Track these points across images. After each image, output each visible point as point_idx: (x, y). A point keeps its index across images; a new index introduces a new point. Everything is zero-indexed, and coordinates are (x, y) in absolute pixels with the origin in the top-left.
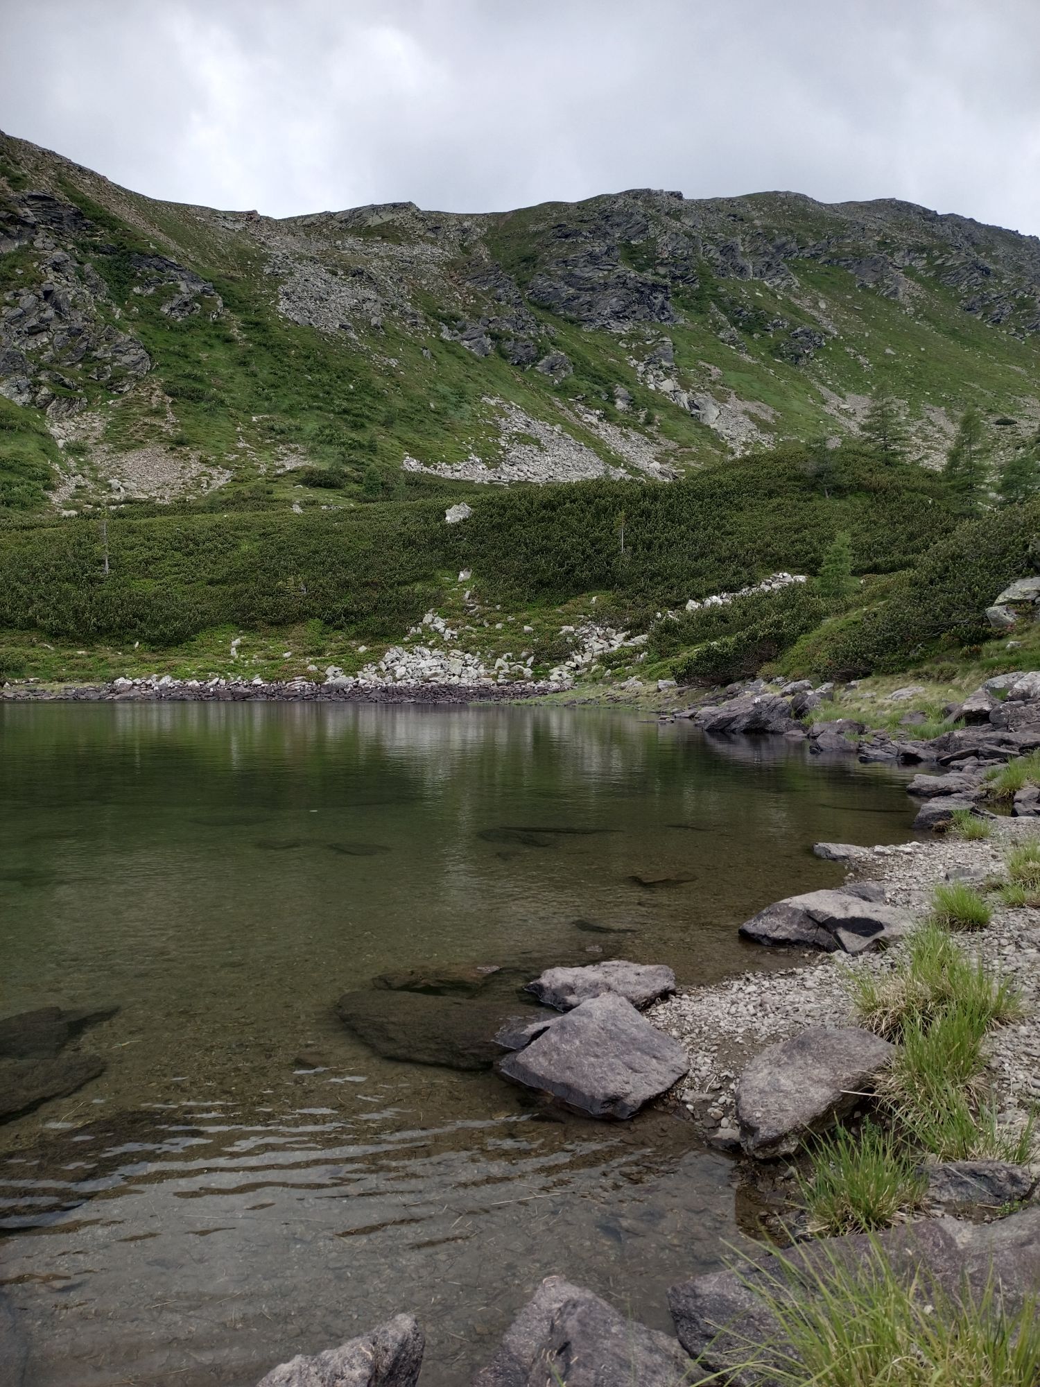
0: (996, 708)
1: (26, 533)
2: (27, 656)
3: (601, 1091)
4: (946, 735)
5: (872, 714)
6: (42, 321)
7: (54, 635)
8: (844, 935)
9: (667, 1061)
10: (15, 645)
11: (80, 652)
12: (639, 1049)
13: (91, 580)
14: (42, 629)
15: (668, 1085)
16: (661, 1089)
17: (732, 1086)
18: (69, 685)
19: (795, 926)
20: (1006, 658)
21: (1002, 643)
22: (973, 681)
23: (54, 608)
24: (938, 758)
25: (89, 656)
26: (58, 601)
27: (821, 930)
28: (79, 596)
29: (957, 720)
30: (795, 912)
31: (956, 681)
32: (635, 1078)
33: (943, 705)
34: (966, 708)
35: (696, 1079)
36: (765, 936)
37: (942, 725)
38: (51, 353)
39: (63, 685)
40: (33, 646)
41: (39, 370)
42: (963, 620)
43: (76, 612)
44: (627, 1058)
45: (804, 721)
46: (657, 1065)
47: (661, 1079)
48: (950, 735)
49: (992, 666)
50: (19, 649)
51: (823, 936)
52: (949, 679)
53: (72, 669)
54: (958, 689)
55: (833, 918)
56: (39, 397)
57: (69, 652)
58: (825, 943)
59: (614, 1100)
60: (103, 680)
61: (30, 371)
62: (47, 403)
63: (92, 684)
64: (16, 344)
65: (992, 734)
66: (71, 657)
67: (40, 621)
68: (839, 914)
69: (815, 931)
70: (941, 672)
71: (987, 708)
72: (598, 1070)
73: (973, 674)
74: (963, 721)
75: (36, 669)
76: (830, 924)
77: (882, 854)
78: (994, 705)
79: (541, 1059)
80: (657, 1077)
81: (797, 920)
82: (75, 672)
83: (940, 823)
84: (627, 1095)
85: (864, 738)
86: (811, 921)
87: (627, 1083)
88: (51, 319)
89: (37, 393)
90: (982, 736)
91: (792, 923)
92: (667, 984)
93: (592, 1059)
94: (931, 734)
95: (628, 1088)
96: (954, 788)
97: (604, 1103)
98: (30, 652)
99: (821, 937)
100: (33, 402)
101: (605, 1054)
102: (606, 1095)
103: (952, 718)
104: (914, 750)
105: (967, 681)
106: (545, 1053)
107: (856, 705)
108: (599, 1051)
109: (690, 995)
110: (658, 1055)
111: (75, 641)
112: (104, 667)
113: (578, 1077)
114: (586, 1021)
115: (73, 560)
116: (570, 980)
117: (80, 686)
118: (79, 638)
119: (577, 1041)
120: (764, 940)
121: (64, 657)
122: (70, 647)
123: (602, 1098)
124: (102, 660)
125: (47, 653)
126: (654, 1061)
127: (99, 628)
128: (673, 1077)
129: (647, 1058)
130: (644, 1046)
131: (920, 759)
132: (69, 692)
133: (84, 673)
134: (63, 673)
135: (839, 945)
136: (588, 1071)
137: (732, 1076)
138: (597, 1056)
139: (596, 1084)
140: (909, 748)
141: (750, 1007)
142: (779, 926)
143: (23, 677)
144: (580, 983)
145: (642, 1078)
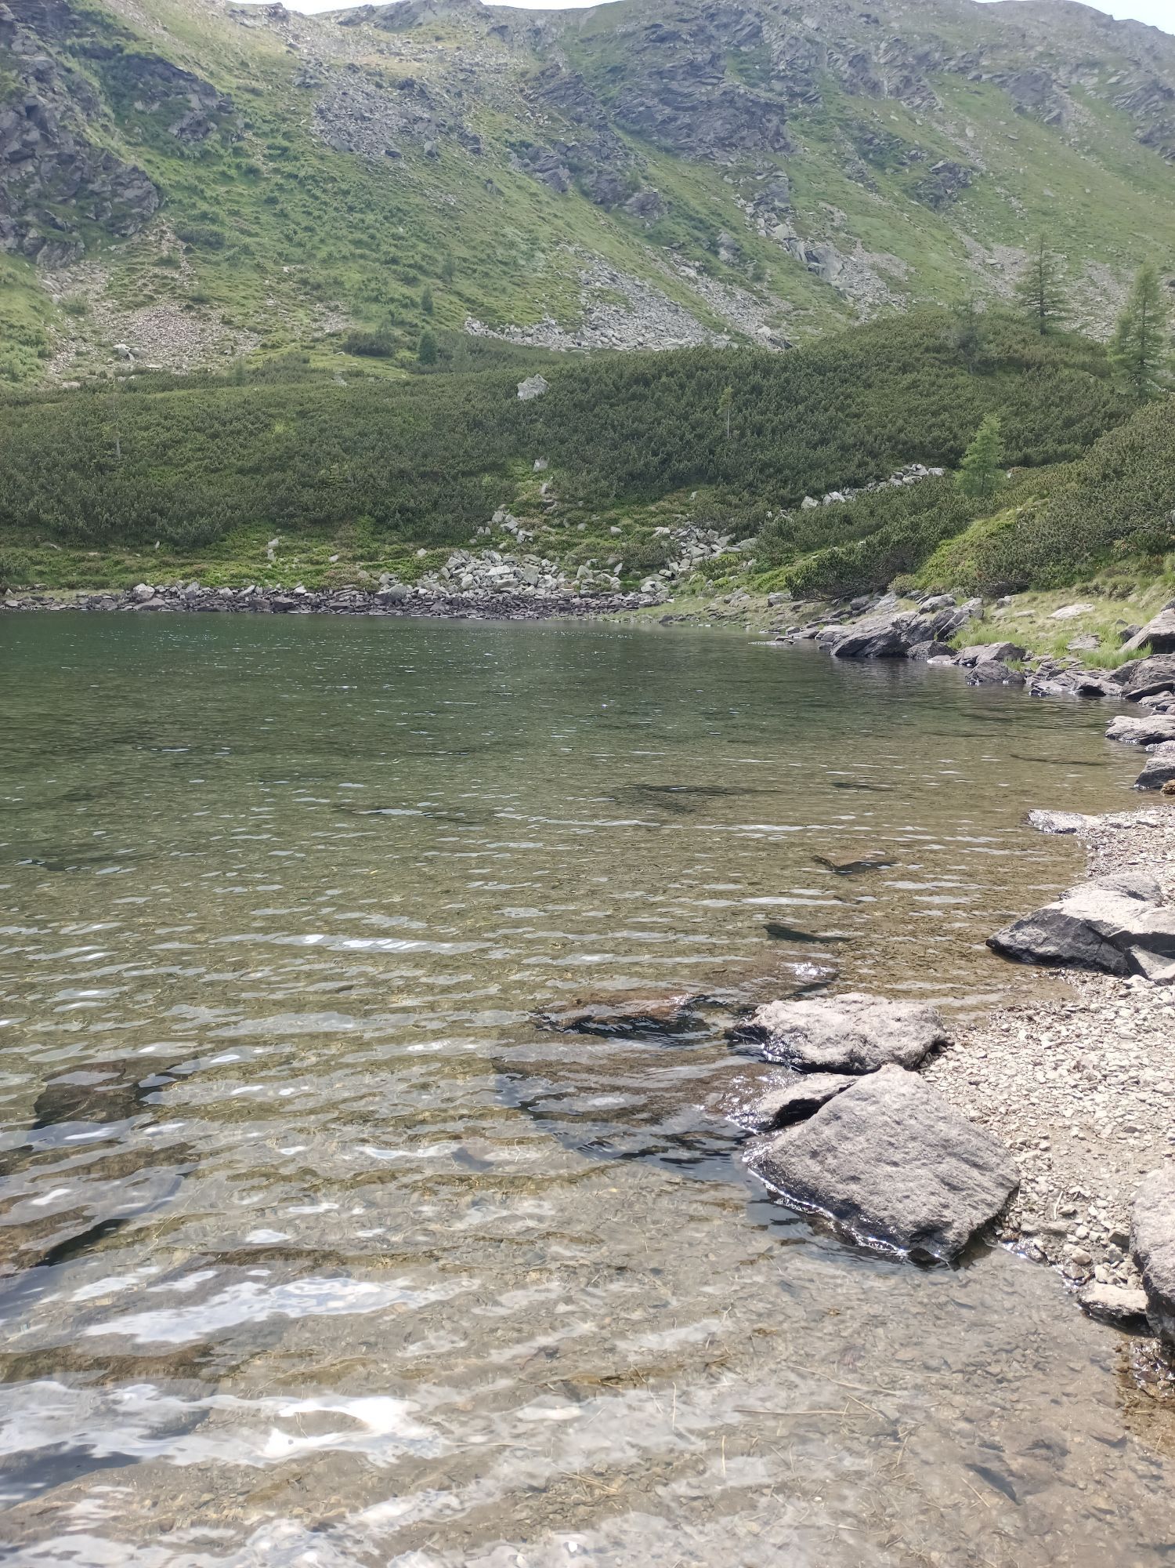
1: (20, 409)
2: (30, 558)
3: (911, 1218)
4: (1130, 663)
5: (1033, 637)
6: (25, 144)
7: (61, 534)
8: (1142, 957)
9: (992, 1170)
10: (16, 545)
11: (91, 554)
12: (950, 1154)
13: (101, 468)
14: (47, 525)
15: (999, 1206)
16: (991, 1213)
17: (1092, 1211)
18: (82, 593)
19: (1069, 940)
22: (1154, 598)
23: (59, 501)
24: (1124, 693)
25: (103, 559)
26: (64, 492)
27: (1105, 947)
28: (87, 488)
29: (1142, 646)
30: (1070, 921)
31: (1132, 598)
32: (952, 1198)
33: (1122, 628)
34: (1153, 630)
35: (1035, 1197)
36: (1027, 951)
37: (1122, 651)
38: (38, 185)
39: (74, 593)
40: (37, 546)
41: (25, 207)
42: (1143, 524)
43: (84, 505)
44: (943, 1168)
45: (951, 644)
46: (979, 1177)
47: (989, 1198)
48: (1136, 665)
50: (21, 550)
51: (1113, 958)
53: (83, 573)
54: (1133, 607)
55: (1126, 933)
56: (26, 241)
57: (80, 553)
58: (1113, 964)
59: (929, 1232)
60: (120, 587)
61: (14, 208)
62: (37, 249)
63: (107, 591)
66: (83, 559)
67: (45, 517)
68: (1137, 928)
69: (1096, 947)
72: (900, 1185)
73: (1152, 591)
74: (1149, 648)
75: (41, 573)
76: (1123, 941)
77: (1118, 826)
79: (809, 1162)
80: (984, 1196)
81: (1072, 931)
82: (88, 578)
83: (1171, 782)
84: (948, 1225)
85: (1028, 665)
86: (1091, 935)
87: (946, 1206)
88: (36, 143)
89: (23, 236)
91: (1065, 936)
92: (938, 1032)
93: (889, 1169)
94: (1111, 663)
95: (948, 1214)
97: (916, 1233)
98: (31, 553)
99: (1107, 956)
100: (20, 247)
101: (906, 1162)
102: (917, 1224)
103: (1134, 643)
104: (1095, 683)
105: (1146, 598)
106: (814, 1154)
107: (1014, 625)
108: (897, 1157)
109: (964, 1045)
110: (981, 1162)
111: (85, 541)
112: (120, 571)
113: (872, 1193)
114: (872, 1109)
115: (79, 443)
116: (801, 1023)
117: (95, 594)
118: (89, 537)
119: (861, 1139)
120: (1025, 956)
121: (73, 560)
122: (80, 548)
123: (910, 1228)
124: (118, 563)
125: (54, 554)
126: (975, 1173)
127: (113, 524)
128: (1002, 1194)
129: (965, 1167)
130: (957, 1150)
131: (1103, 694)
132: (82, 601)
133: (98, 578)
134: (74, 578)
135: (1134, 968)
136: (885, 1186)
137: (1087, 1194)
138: (895, 1164)
139: (900, 1206)
140: (1086, 680)
141: (1062, 1070)
142: (1046, 939)
143: (28, 583)
144: (817, 1028)
145: (964, 1199)
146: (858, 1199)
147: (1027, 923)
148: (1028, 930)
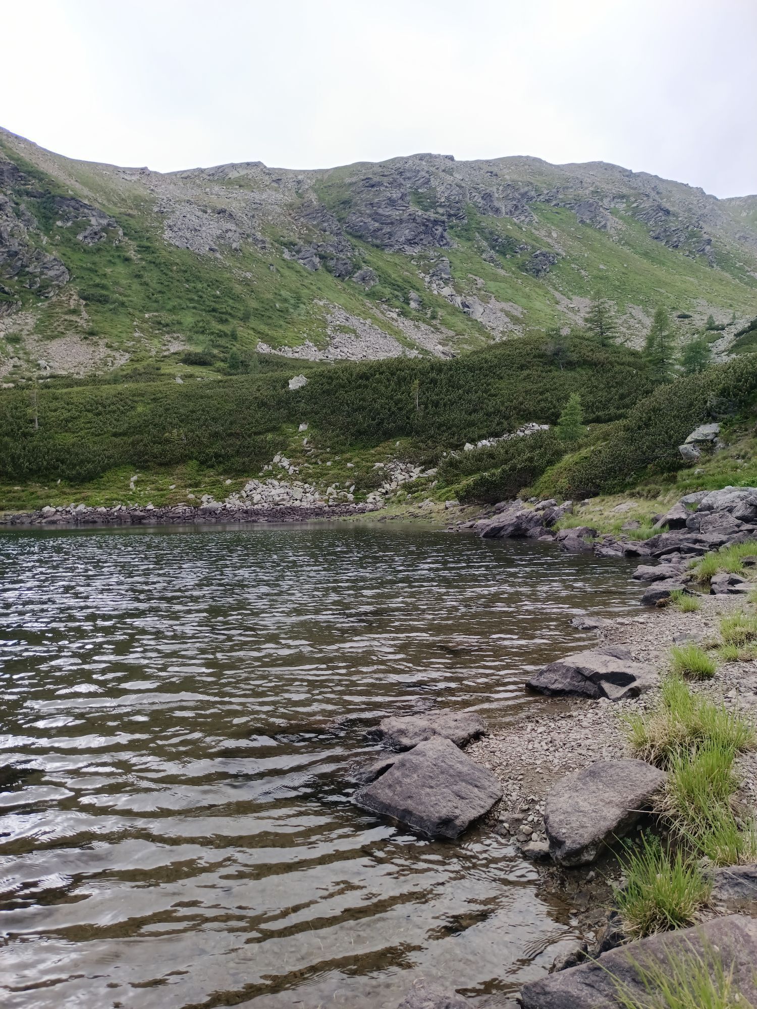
0: (691, 517)
3: (437, 815)
4: (656, 536)
5: (601, 523)
8: (606, 686)
9: (485, 789)
11: (16, 488)
12: (463, 780)
13: (25, 435)
15: (488, 808)
16: (482, 811)
17: (537, 807)
18: (8, 512)
19: (568, 680)
20: (695, 481)
21: (692, 470)
22: (672, 498)
24: (651, 554)
25: (23, 491)
27: (588, 683)
28: (15, 446)
29: (663, 526)
30: (568, 669)
31: (660, 498)
32: (460, 803)
33: (652, 516)
34: (669, 517)
35: (509, 803)
36: (546, 688)
37: (652, 530)
39: (3, 513)
42: (663, 454)
43: (13, 458)
44: (455, 788)
45: (553, 528)
46: (478, 793)
47: (482, 803)
48: (659, 537)
49: (686, 487)
51: (591, 688)
52: (655, 497)
53: (10, 500)
54: (662, 503)
55: (597, 673)
57: (8, 488)
58: (592, 693)
59: (447, 822)
60: (33, 508)
63: (25, 512)
65: (689, 536)
66: (10, 492)
68: (602, 670)
69: (583, 683)
70: (649, 491)
71: (684, 516)
72: (433, 798)
73: (671, 494)
74: (667, 527)
76: (596, 678)
77: (622, 624)
78: (689, 515)
79: (387, 791)
80: (479, 802)
81: (570, 675)
82: (13, 503)
83: (661, 600)
84: (457, 817)
85: (597, 540)
86: (580, 676)
87: (456, 808)
90: (682, 537)
91: (566, 678)
92: (478, 728)
93: (428, 790)
94: (645, 536)
95: (458, 812)
96: (667, 574)
97: (439, 824)
99: (589, 688)
101: (438, 786)
102: (440, 818)
103: (659, 525)
104: (634, 548)
105: (668, 498)
106: (390, 786)
107: (590, 516)
108: (433, 783)
109: (495, 735)
110: (479, 784)
111: (12, 480)
112: (34, 499)
113: (417, 804)
114: (421, 759)
115: (11, 420)
116: (403, 727)
117: (16, 513)
118: (15, 477)
119: (415, 776)
120: (545, 691)
121: (3, 492)
122: (9, 484)
123: (437, 821)
124: (33, 493)
126: (476, 789)
127: (31, 470)
128: (491, 802)
129: (470, 787)
130: (468, 778)
131: (639, 555)
132: (8, 518)
133: (19, 503)
135: (603, 693)
136: (425, 799)
137: (536, 799)
138: (432, 787)
139: (432, 809)
140: (630, 547)
141: (543, 743)
142: (556, 680)
144: (411, 729)
145: (468, 803)
146: (411, 808)
147: (546, 672)
148: (546, 675)
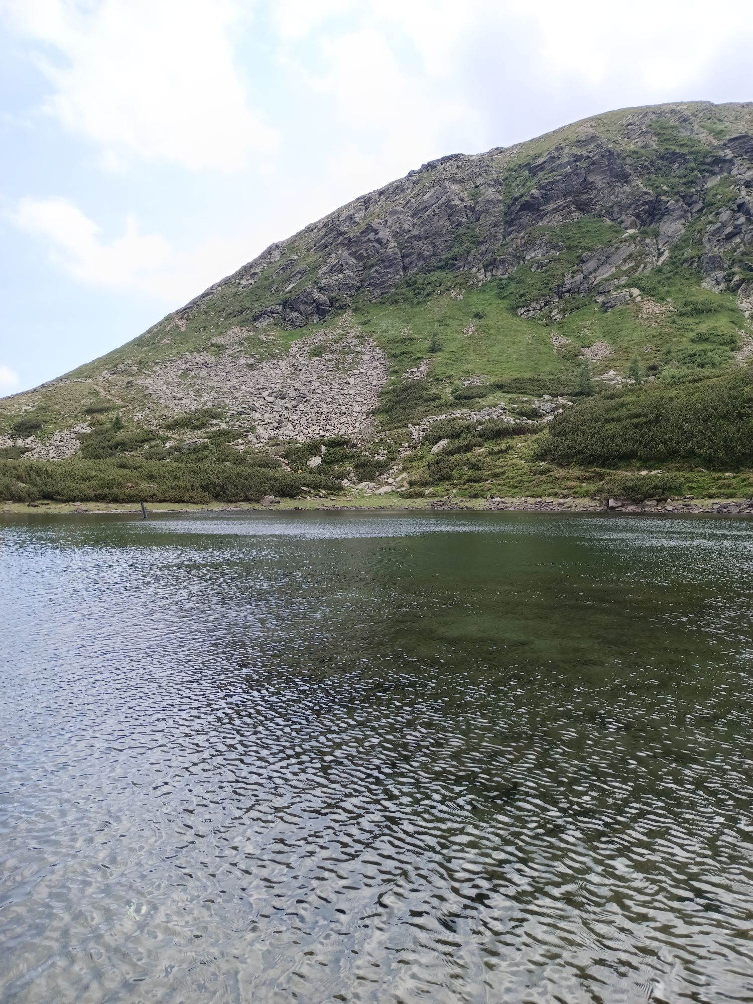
1: (696, 384)
2: (686, 479)
7: (709, 463)
10: (679, 470)
11: (727, 474)
13: (740, 416)
14: (700, 456)
18: (716, 501)
23: (710, 440)
25: (734, 477)
26: (714, 434)
28: (730, 429)
39: (712, 501)
40: (692, 470)
43: (725, 441)
50: (681, 473)
53: (720, 488)
57: (719, 474)
60: (743, 497)
62: (738, 286)
63: (734, 500)
64: (715, 250)
66: (720, 478)
67: (698, 451)
75: (691, 488)
82: (722, 491)
88: (742, 224)
89: (730, 281)
98: (687, 475)
100: (728, 288)
111: (724, 466)
112: (745, 486)
115: (728, 401)
117: (724, 501)
118: (727, 463)
121: (714, 479)
122: (720, 471)
124: (744, 480)
125: (702, 476)
127: (744, 454)
132: (716, 507)
133: (728, 491)
134: (713, 491)
143: (682, 495)
